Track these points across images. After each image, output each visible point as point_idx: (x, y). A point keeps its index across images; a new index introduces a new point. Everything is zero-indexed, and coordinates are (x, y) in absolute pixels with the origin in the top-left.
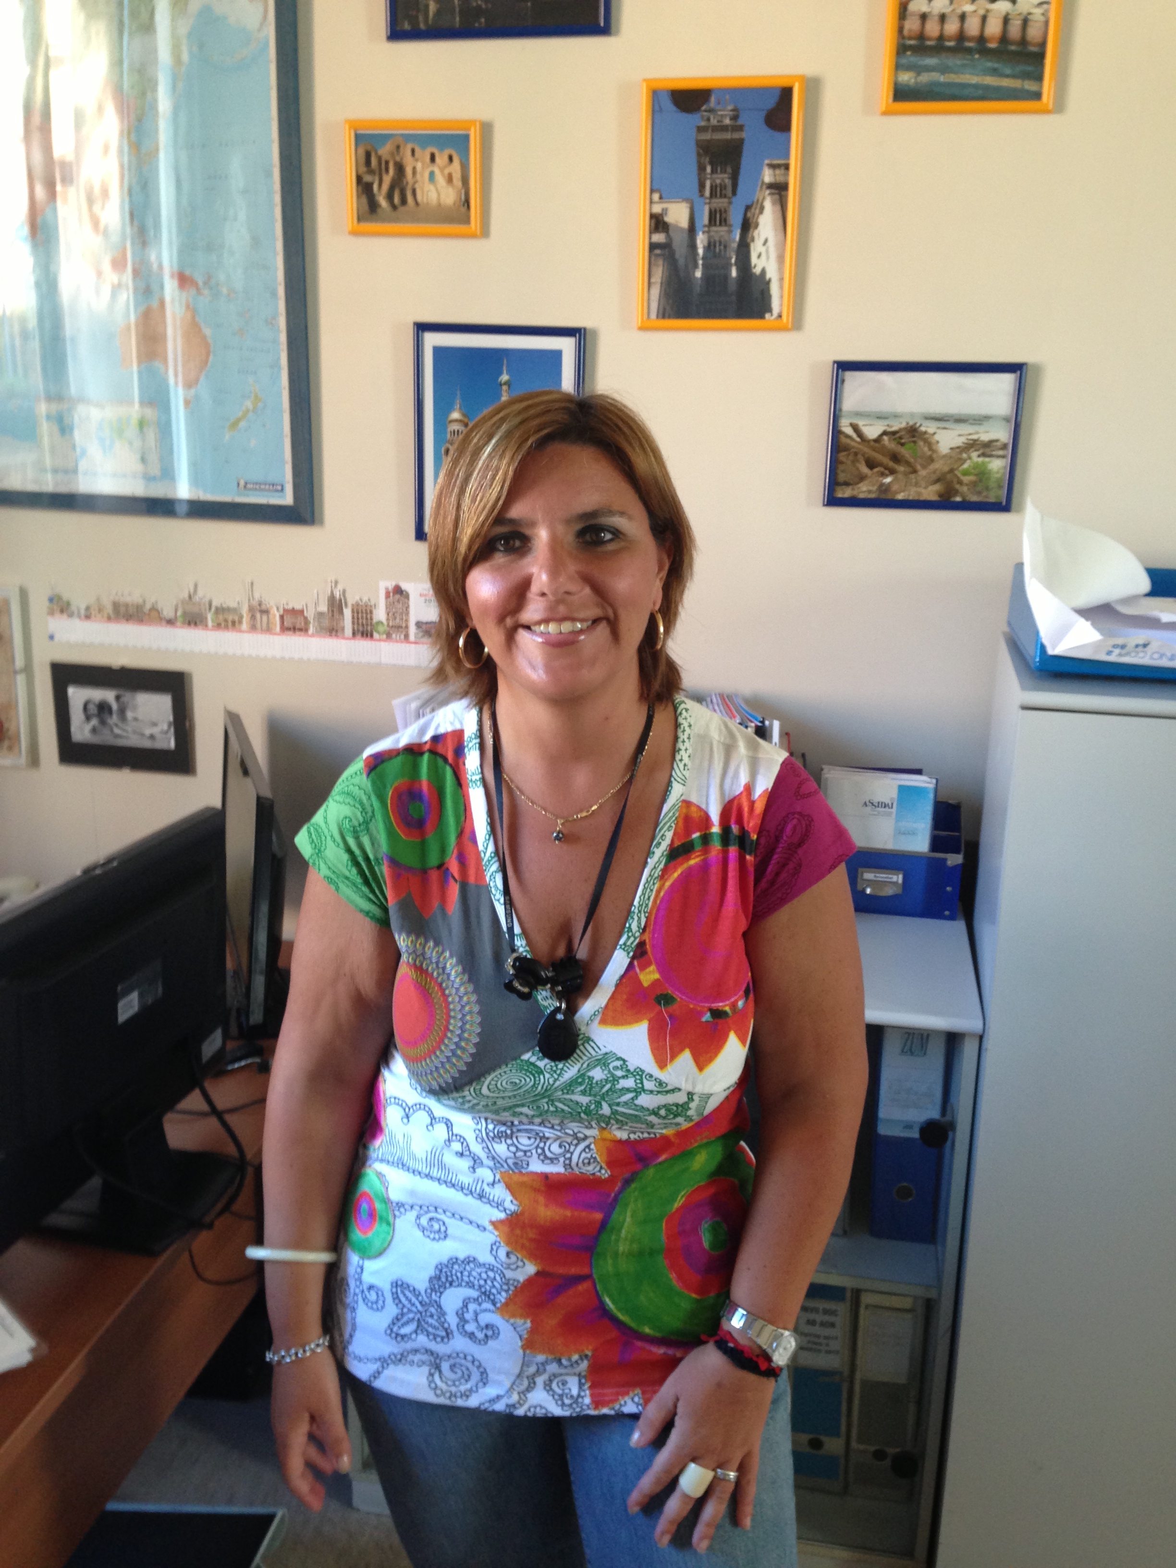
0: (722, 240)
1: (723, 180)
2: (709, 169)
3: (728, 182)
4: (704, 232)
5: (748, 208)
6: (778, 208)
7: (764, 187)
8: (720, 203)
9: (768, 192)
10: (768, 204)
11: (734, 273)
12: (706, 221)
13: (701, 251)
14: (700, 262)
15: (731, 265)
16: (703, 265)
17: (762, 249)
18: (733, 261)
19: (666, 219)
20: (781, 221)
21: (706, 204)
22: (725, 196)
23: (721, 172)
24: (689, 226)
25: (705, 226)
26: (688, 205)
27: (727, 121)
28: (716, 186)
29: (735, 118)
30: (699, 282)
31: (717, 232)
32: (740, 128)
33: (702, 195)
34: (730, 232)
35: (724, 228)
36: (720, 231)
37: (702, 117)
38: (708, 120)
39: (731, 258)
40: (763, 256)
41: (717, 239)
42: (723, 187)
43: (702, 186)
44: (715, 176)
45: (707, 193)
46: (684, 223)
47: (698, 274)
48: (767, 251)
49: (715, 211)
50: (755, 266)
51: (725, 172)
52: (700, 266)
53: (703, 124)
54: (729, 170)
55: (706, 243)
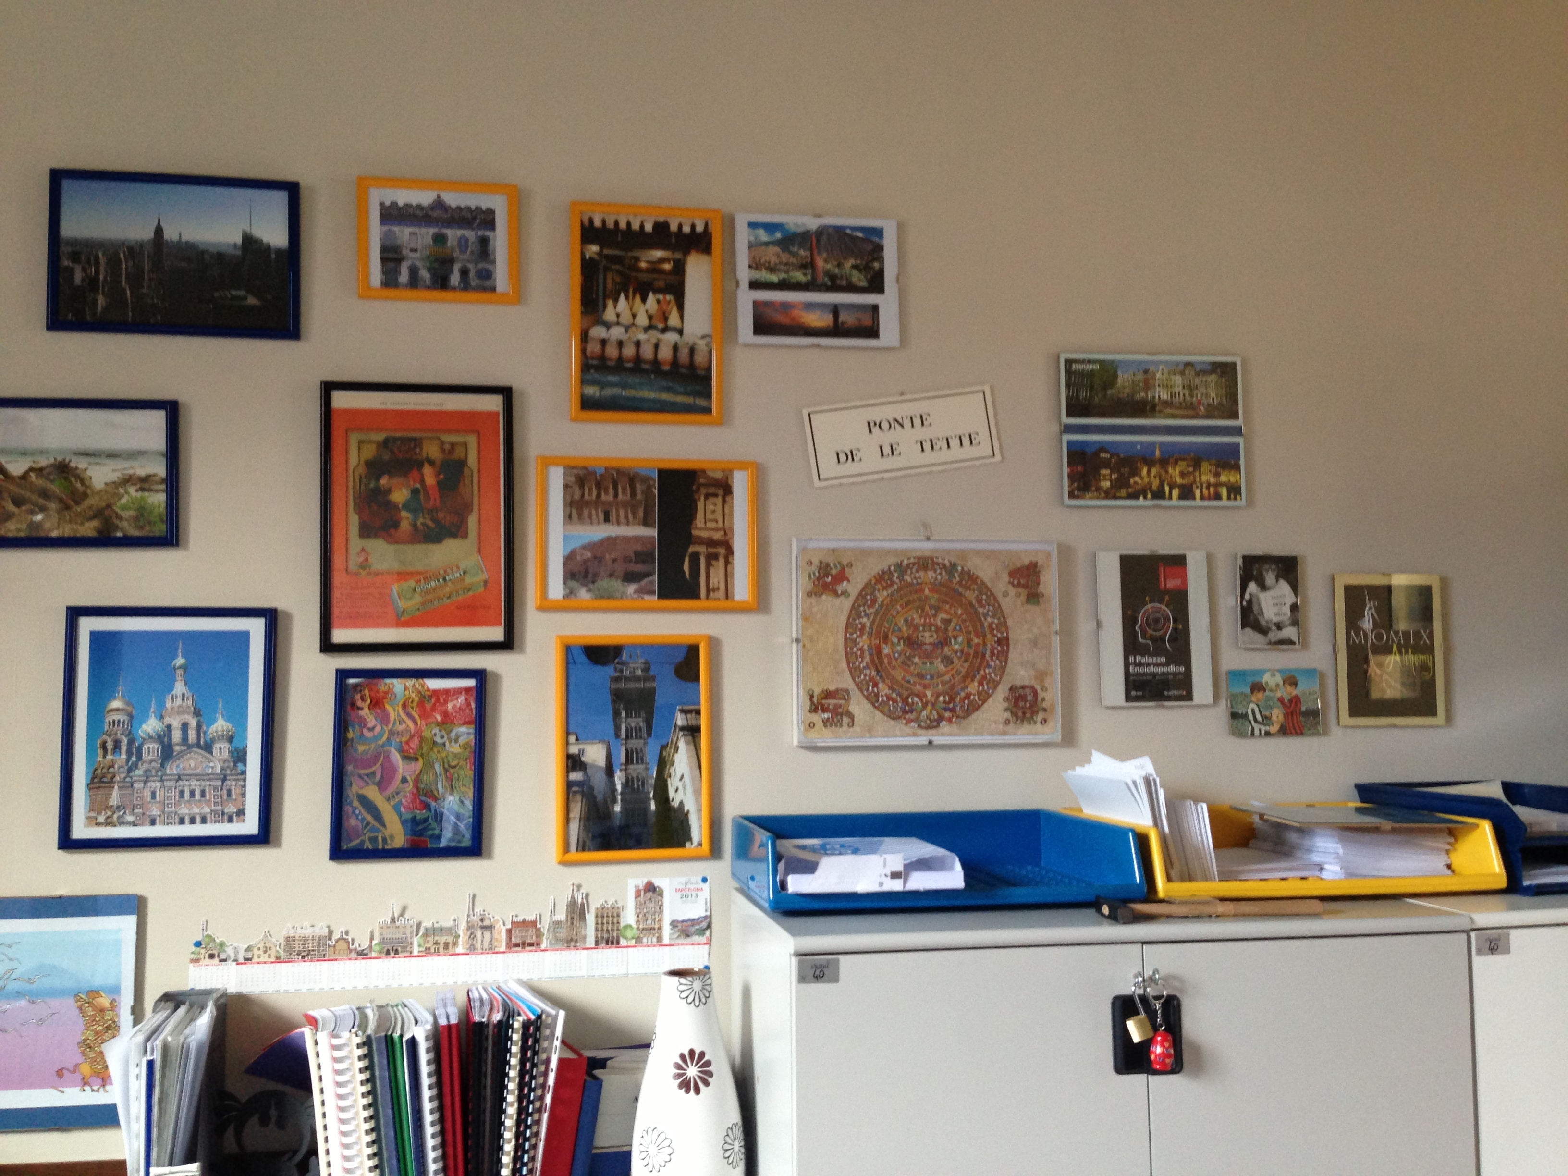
0: (640, 777)
1: (638, 723)
2: (623, 714)
3: (642, 725)
4: (621, 771)
5: (663, 748)
6: (692, 747)
7: (677, 730)
8: (635, 743)
9: (681, 733)
10: (682, 744)
11: (653, 806)
12: (623, 760)
13: (619, 787)
14: (619, 797)
15: (649, 799)
16: (622, 800)
17: (680, 784)
18: (652, 795)
19: (583, 759)
20: (695, 761)
21: (622, 744)
22: (641, 738)
23: (635, 717)
24: (606, 766)
25: (622, 764)
26: (605, 746)
27: (639, 673)
28: (632, 729)
29: (646, 669)
30: (619, 815)
31: (635, 769)
32: (653, 679)
33: (617, 736)
34: (647, 769)
35: (641, 767)
36: (636, 769)
37: (616, 669)
38: (622, 671)
39: (649, 793)
40: (681, 790)
41: (635, 776)
42: (638, 730)
43: (617, 728)
44: (629, 720)
45: (623, 734)
46: (601, 762)
47: (617, 808)
48: (684, 786)
49: (632, 750)
50: (673, 799)
51: (639, 716)
52: (619, 801)
53: (617, 674)
54: (643, 714)
55: (624, 780)
